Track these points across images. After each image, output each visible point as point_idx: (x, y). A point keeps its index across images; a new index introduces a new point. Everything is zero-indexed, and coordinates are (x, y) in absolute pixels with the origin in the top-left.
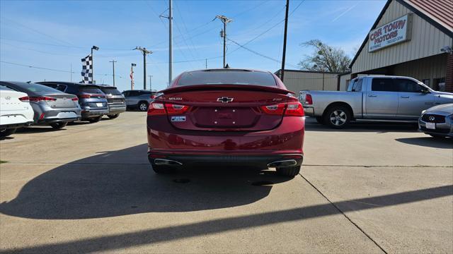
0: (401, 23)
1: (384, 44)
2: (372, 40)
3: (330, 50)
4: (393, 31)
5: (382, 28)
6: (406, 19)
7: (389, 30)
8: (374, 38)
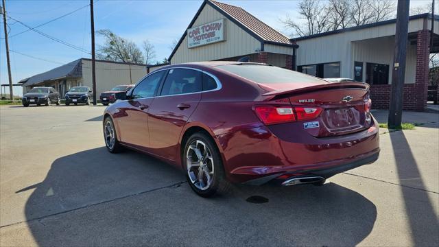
0: (218, 26)
1: (203, 42)
2: (191, 37)
3: (123, 41)
4: (210, 31)
5: (200, 27)
6: (222, 22)
7: (207, 31)
8: (193, 36)
